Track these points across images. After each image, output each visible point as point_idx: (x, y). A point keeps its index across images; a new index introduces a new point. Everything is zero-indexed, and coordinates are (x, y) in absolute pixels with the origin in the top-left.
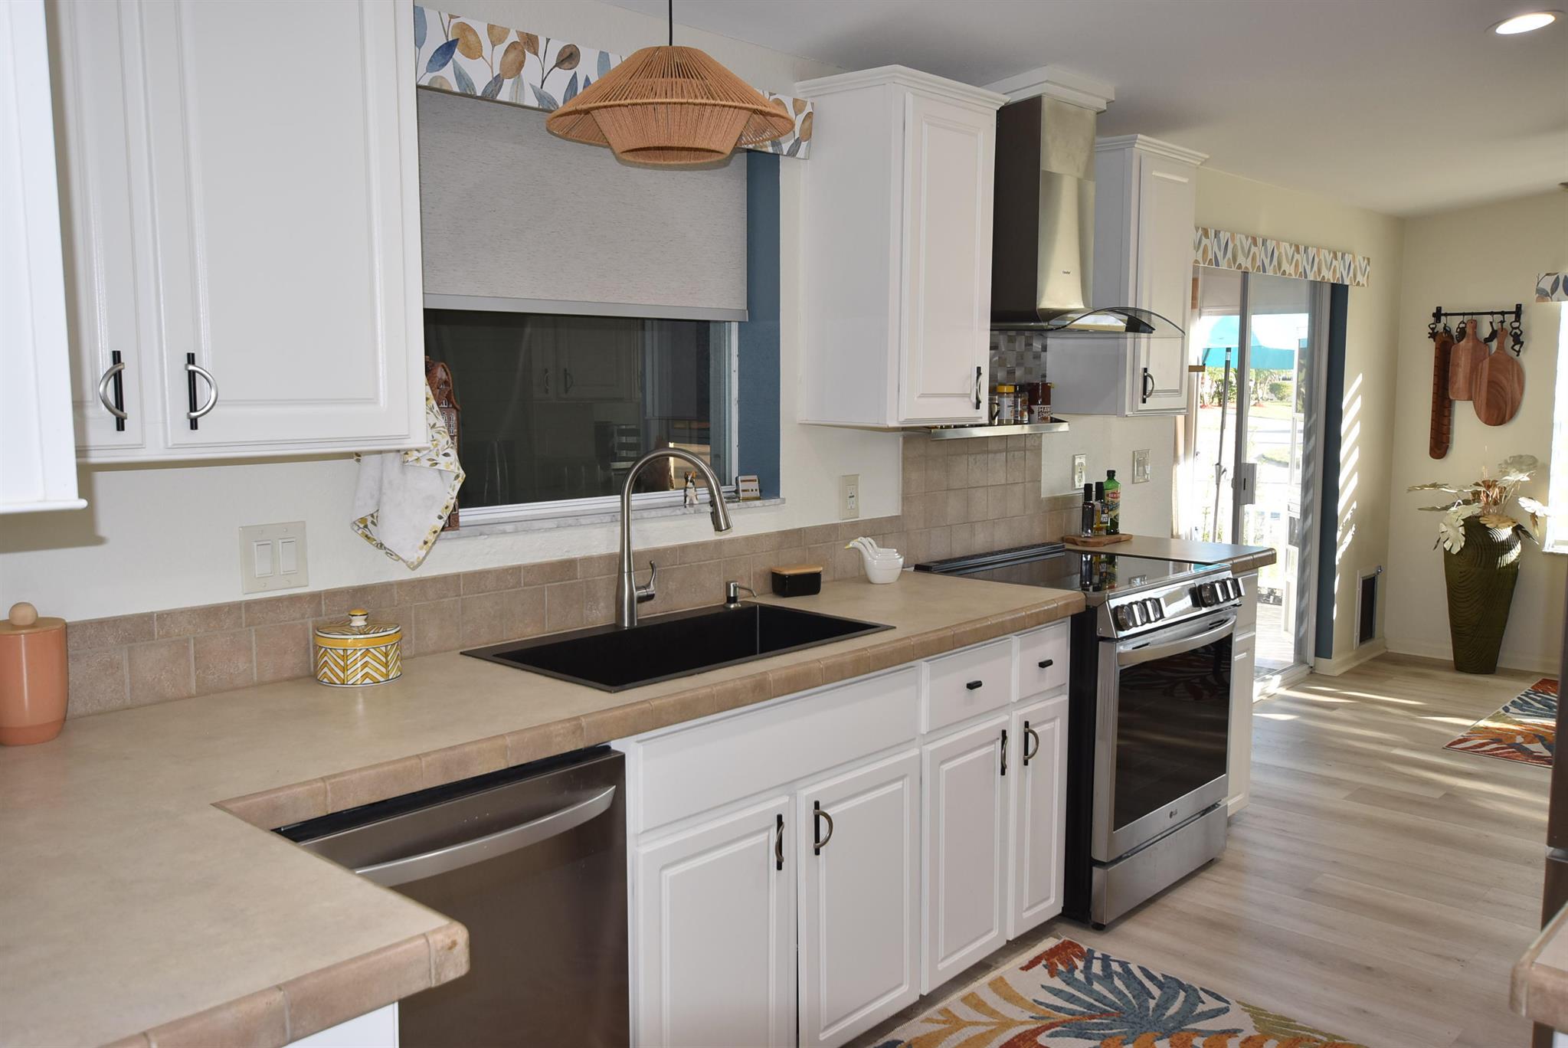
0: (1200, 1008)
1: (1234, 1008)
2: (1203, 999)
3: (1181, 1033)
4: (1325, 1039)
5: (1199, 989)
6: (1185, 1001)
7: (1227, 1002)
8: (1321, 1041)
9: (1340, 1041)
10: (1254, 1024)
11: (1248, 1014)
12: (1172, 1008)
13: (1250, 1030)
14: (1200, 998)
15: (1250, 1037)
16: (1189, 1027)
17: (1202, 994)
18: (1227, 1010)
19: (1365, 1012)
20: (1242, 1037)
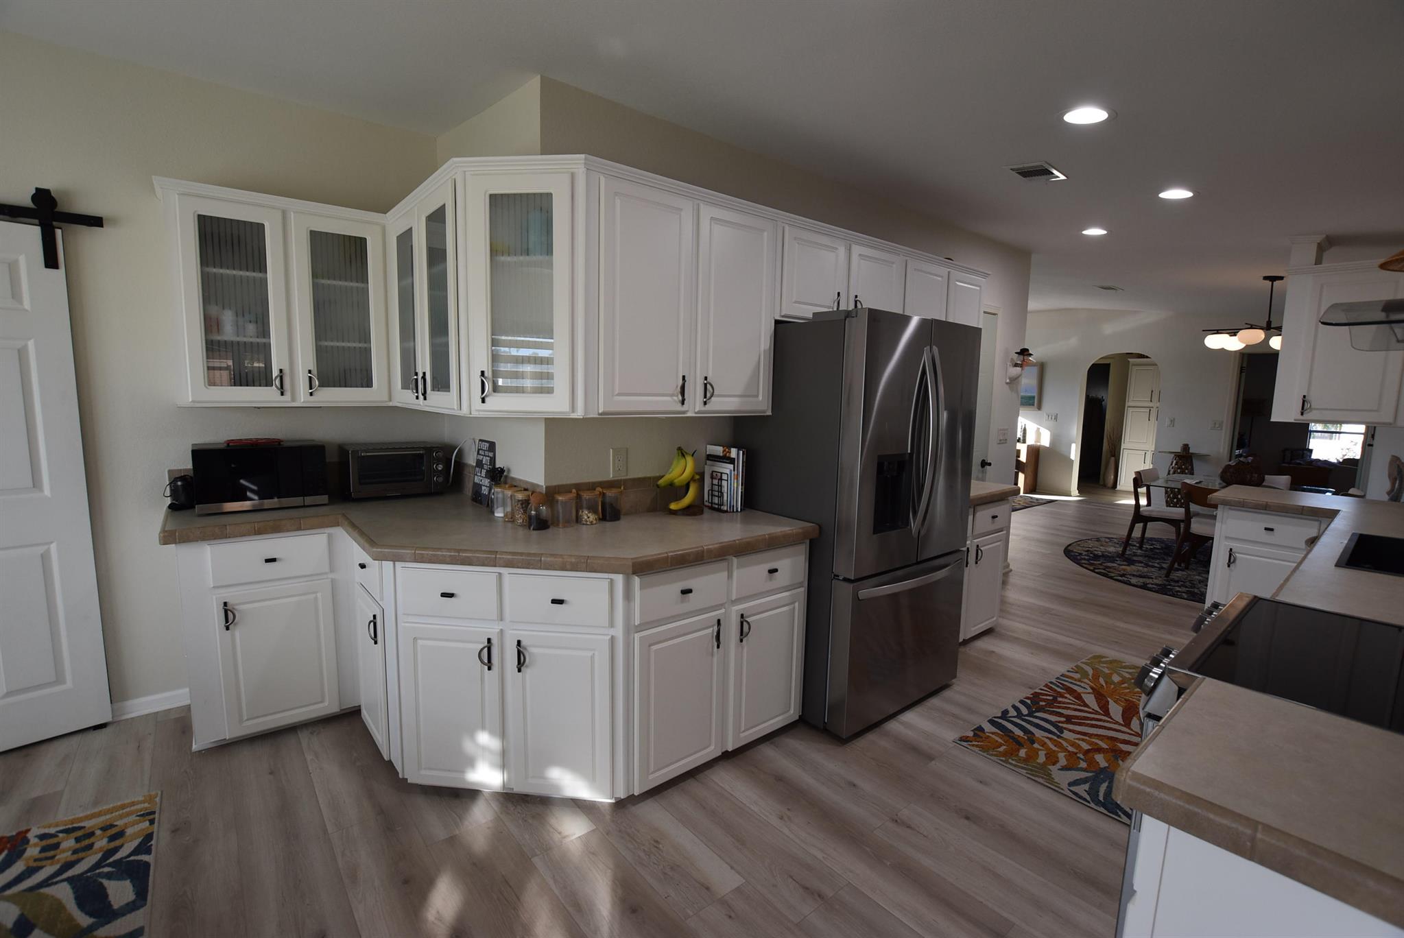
0: (1086, 787)
1: (1064, 785)
2: (1086, 793)
3: (1094, 770)
4: (1010, 761)
5: (1091, 802)
6: (1098, 795)
7: (1069, 790)
8: (1013, 760)
9: (1001, 758)
10: (1052, 773)
11: (1055, 781)
12: (1105, 788)
13: (1054, 769)
14: (1088, 794)
15: (1054, 765)
16: (1090, 774)
17: (1088, 798)
18: (1070, 784)
19: (981, 782)
20: (1058, 766)
